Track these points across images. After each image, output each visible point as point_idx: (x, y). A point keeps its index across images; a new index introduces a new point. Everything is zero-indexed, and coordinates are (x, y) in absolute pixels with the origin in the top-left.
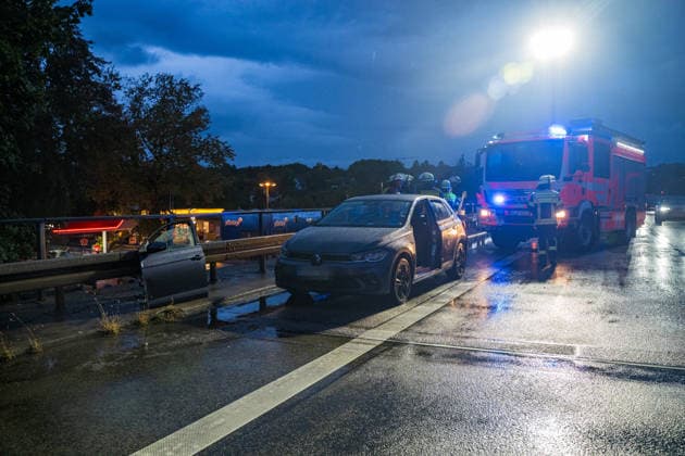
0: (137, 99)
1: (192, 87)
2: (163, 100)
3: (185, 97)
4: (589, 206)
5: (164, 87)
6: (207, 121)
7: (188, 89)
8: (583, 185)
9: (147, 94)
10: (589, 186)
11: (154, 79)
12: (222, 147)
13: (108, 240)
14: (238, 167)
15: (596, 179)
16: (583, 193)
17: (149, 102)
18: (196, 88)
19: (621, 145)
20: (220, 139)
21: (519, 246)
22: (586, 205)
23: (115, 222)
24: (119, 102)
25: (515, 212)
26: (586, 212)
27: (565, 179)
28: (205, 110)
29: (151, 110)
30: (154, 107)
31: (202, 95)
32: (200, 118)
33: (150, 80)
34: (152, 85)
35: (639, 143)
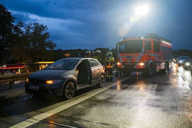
0: (28, 30)
1: (44, 26)
2: (36, 30)
3: (42, 29)
4: (152, 62)
5: (36, 26)
6: (49, 36)
7: (43, 27)
8: (150, 54)
9: (31, 28)
10: (152, 55)
11: (33, 24)
12: (53, 44)
13: (20, 71)
14: (63, 50)
15: (154, 53)
16: (150, 57)
17: (31, 31)
18: (46, 27)
19: (163, 42)
20: (52, 42)
21: (131, 74)
22: (151, 61)
23: (22, 65)
24: (23, 31)
25: (128, 63)
26: (151, 63)
27: (144, 53)
28: (49, 33)
29: (32, 33)
30: (33, 32)
31: (47, 29)
32: (46, 35)
33: (32, 24)
34: (33, 26)
35: (170, 42)
